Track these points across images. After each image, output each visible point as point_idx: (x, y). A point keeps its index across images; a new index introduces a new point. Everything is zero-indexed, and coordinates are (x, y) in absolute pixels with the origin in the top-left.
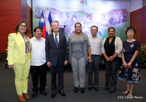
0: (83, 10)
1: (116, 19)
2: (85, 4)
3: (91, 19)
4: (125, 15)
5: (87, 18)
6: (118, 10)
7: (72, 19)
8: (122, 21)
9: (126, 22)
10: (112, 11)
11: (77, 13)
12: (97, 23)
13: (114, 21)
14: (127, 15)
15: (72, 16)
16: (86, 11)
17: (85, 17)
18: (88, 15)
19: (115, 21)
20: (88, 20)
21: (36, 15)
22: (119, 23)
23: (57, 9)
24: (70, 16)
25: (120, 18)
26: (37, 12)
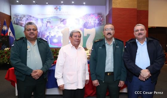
0: (57, 16)
1: (91, 23)
2: (58, 10)
3: (64, 24)
4: (101, 19)
5: (61, 23)
6: (93, 14)
7: (47, 24)
8: (98, 25)
9: (101, 25)
10: (86, 15)
11: (51, 19)
12: (71, 27)
13: (88, 25)
14: (103, 18)
15: (47, 22)
16: (60, 17)
17: (59, 22)
18: (62, 20)
19: (90, 25)
20: (62, 25)
21: (14, 22)
22: (94, 27)
23: (32, 16)
24: (45, 22)
25: (95, 22)
26: (15, 19)
